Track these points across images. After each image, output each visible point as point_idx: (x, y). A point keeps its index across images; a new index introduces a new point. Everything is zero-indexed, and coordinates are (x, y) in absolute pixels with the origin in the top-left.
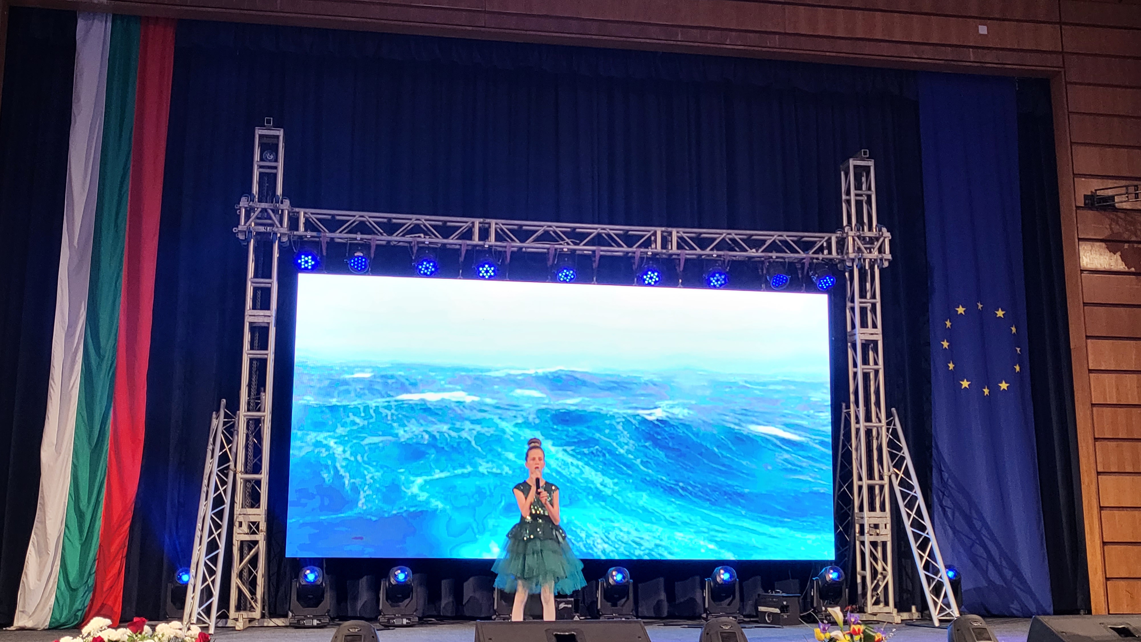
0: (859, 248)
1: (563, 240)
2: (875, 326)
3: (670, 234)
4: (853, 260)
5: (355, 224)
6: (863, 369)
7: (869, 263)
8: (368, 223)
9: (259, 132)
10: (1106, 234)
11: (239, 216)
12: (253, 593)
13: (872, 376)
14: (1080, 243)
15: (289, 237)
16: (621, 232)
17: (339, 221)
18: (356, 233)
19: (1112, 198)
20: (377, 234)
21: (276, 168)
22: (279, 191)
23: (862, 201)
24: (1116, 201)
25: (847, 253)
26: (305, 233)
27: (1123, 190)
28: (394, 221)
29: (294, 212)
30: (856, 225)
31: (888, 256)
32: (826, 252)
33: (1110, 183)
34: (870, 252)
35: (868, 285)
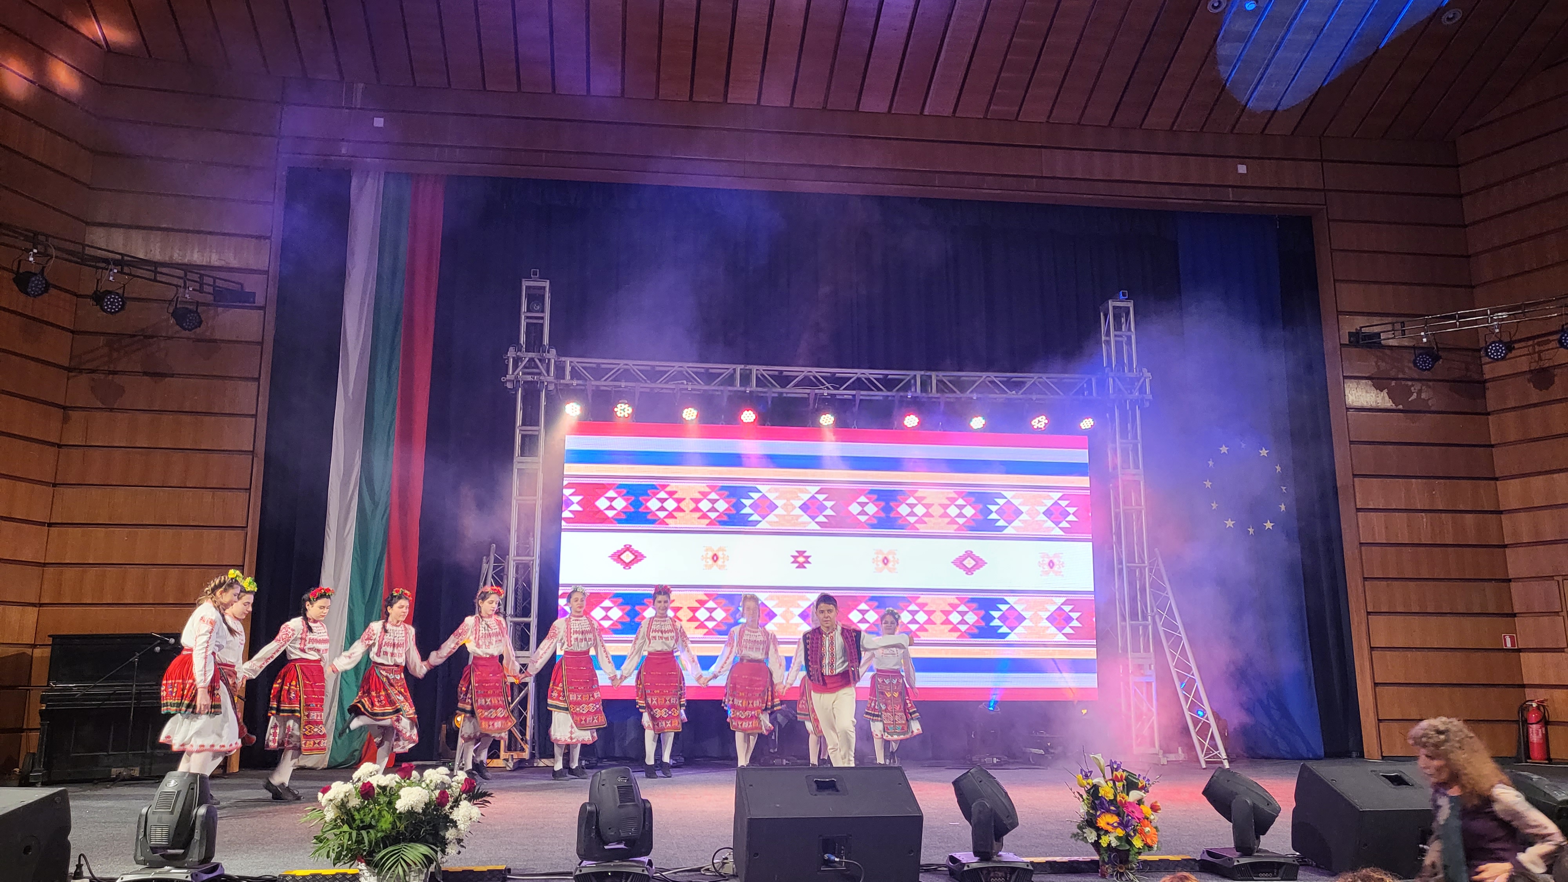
0: (1120, 390)
1: (823, 384)
2: (1136, 467)
3: (930, 377)
4: (1114, 401)
5: (619, 372)
6: (1125, 510)
7: (1131, 404)
8: (632, 371)
9: (525, 283)
10: (1372, 371)
11: (507, 365)
12: (523, 733)
13: (1134, 517)
14: (1345, 380)
15: (556, 385)
16: (881, 376)
17: (604, 369)
18: (620, 381)
19: (1378, 335)
20: (640, 382)
21: (542, 318)
22: (546, 341)
23: (1121, 342)
24: (1382, 338)
25: (1108, 394)
26: (571, 382)
27: (1389, 327)
28: (658, 368)
29: (560, 361)
30: (1115, 366)
31: (1149, 395)
33: (1376, 320)
34: (1131, 393)
35: (1130, 426)
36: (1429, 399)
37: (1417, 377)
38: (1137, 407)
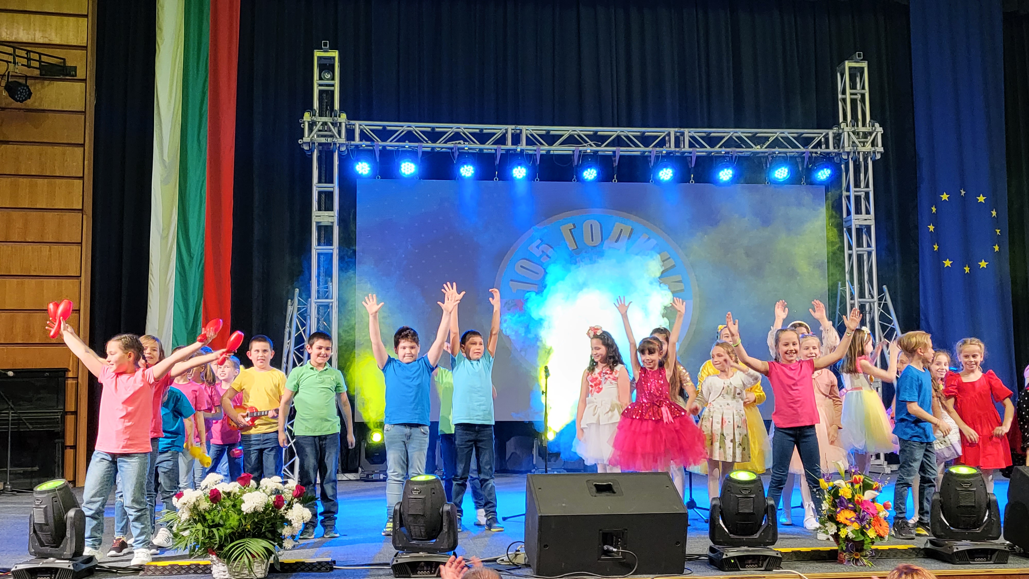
0: (854, 142)
1: (586, 142)
2: (868, 212)
3: (683, 134)
4: (848, 153)
5: (403, 133)
6: (857, 251)
7: (863, 155)
8: (414, 132)
9: (317, 54)
11: (303, 130)
13: (865, 257)
15: (347, 146)
16: (639, 134)
17: (389, 131)
18: (405, 142)
20: (422, 142)
21: (333, 85)
22: (337, 106)
23: (856, 99)
25: (843, 147)
26: (361, 143)
28: (437, 130)
29: (350, 125)
30: (851, 121)
31: (880, 149)
32: (823, 146)
34: (864, 146)
35: (862, 176)
38: (869, 159)
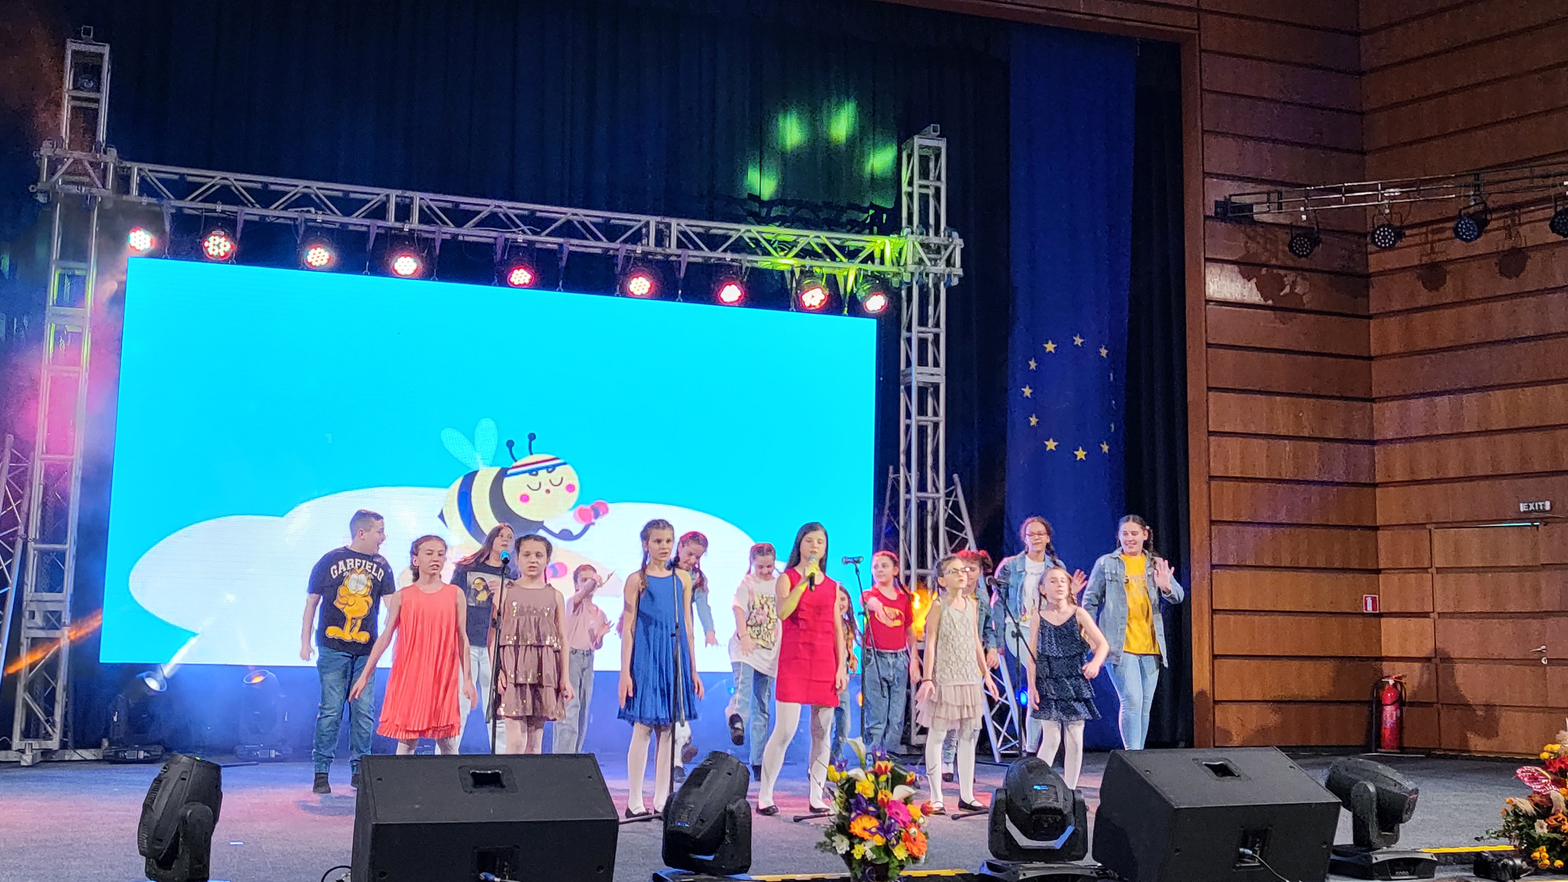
0: (921, 259)
1: (517, 226)
2: (936, 364)
3: (668, 226)
4: (912, 275)
5: (213, 189)
6: (919, 421)
7: (934, 279)
8: (233, 188)
10: (1239, 254)
11: (38, 169)
12: (50, 713)
13: (930, 431)
14: (1208, 264)
15: (115, 202)
16: (600, 220)
17: (190, 183)
18: (216, 203)
19: (1250, 207)
20: (247, 205)
21: (97, 101)
22: (102, 135)
23: (927, 195)
24: (1254, 211)
25: (905, 265)
26: (140, 199)
27: (1264, 198)
28: (273, 187)
29: (123, 168)
30: (918, 226)
31: (958, 270)
32: (877, 261)
33: (1250, 187)
34: (935, 265)
35: (931, 309)
36: (1304, 294)
37: (1290, 263)
38: (942, 284)
